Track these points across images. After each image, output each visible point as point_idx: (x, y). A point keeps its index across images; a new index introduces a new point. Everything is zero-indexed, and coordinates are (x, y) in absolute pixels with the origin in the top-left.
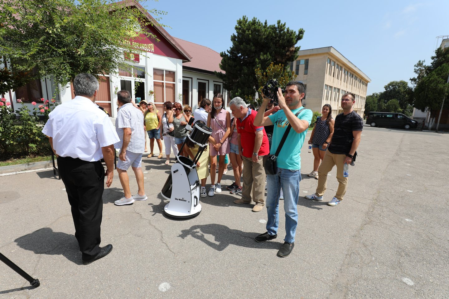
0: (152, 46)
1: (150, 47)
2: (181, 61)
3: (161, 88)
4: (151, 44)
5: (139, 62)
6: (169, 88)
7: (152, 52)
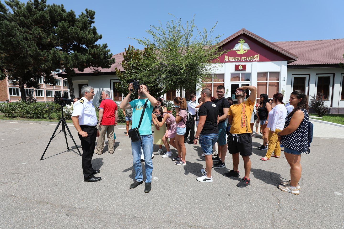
0: (257, 56)
1: (256, 57)
2: (286, 62)
3: (265, 87)
4: (257, 55)
5: (246, 70)
6: (273, 86)
7: (258, 61)
